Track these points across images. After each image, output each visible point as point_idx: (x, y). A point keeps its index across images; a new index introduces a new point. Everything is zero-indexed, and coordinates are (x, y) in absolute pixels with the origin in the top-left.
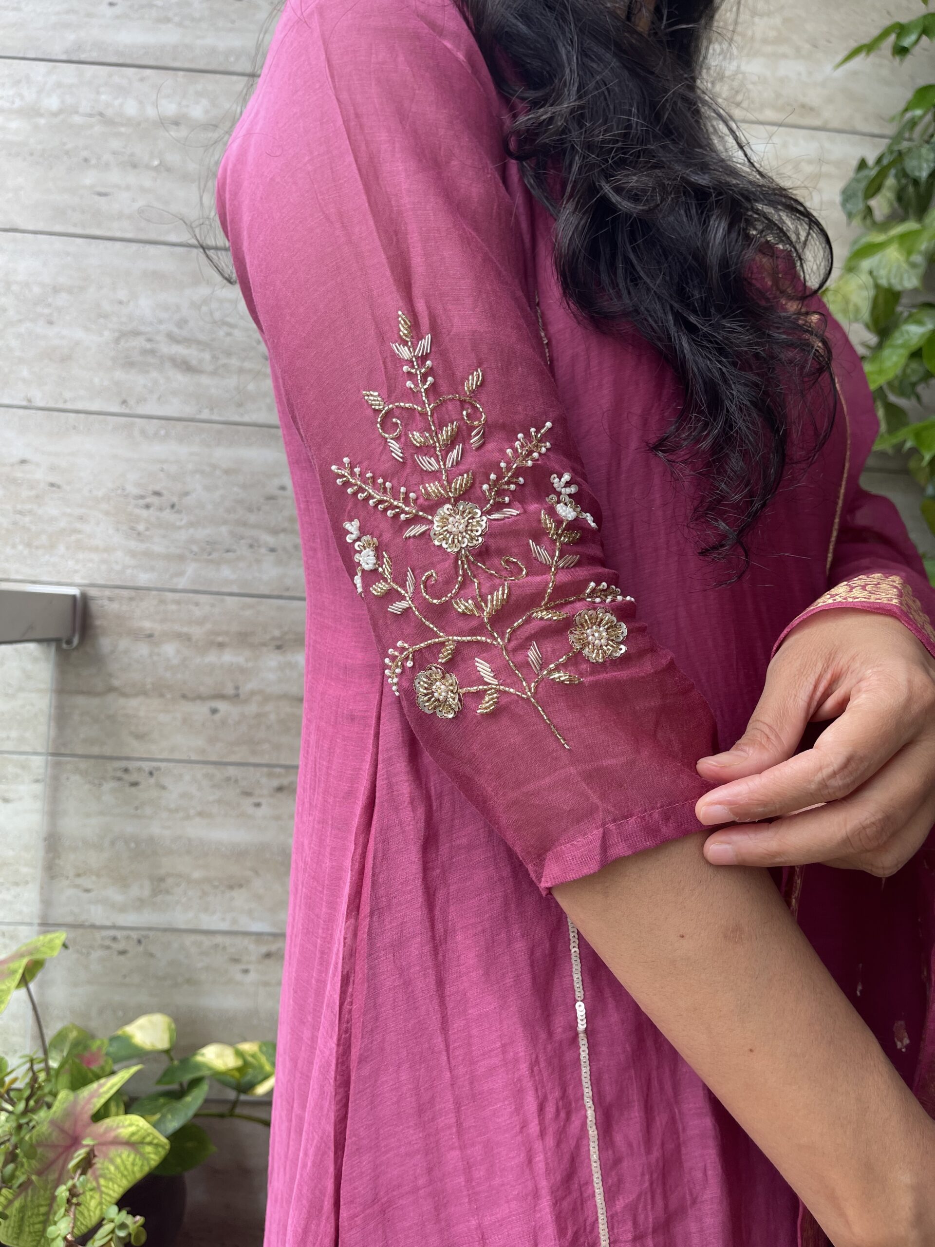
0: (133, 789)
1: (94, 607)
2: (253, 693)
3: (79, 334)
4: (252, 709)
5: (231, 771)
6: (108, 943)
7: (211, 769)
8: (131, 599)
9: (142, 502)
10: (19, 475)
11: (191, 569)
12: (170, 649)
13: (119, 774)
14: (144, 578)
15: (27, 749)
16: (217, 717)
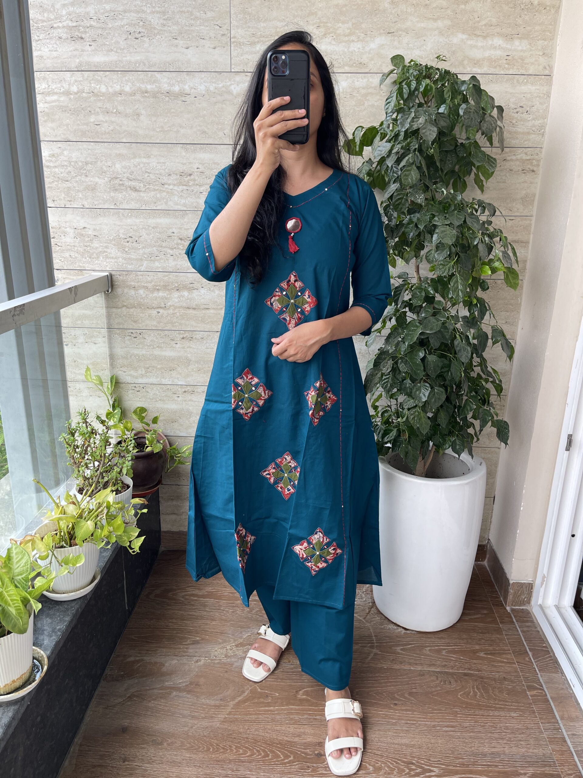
0: (135, 339)
1: (114, 278)
2: (170, 306)
3: (97, 180)
4: (171, 311)
5: (166, 332)
6: (133, 388)
7: (160, 332)
8: (126, 275)
9: (126, 240)
10: (84, 233)
11: (145, 263)
12: (141, 292)
13: (130, 334)
14: (130, 267)
15: (99, 327)
16: (159, 314)
